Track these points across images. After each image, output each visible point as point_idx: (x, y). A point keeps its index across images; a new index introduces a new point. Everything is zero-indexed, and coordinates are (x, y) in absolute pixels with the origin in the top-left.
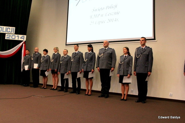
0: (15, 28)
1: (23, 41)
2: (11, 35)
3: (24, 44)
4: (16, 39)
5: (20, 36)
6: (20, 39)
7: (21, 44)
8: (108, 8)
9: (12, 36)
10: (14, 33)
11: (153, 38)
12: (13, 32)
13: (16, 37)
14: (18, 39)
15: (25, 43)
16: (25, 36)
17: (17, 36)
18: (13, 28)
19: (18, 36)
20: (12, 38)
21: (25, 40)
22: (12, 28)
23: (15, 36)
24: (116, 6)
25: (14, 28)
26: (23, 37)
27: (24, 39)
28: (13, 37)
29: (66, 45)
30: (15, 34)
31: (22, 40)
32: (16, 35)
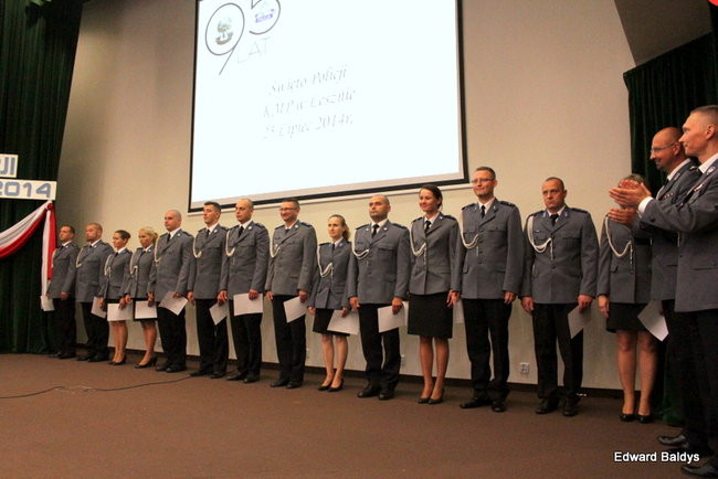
0: (16, 157)
1: (46, 201)
2: (4, 182)
3: (49, 213)
4: (23, 195)
5: (36, 184)
6: (35, 196)
7: (39, 212)
8: (317, 80)
9: (8, 184)
10: (15, 176)
11: (462, 177)
12: (12, 173)
13: (21, 187)
14: (29, 195)
15: (53, 207)
16: (53, 184)
17: (25, 186)
18: (10, 156)
19: (29, 186)
20: (7, 193)
21: (53, 197)
22: (7, 159)
23: (18, 184)
24: (343, 73)
25: (13, 159)
26: (46, 189)
27: (48, 193)
28: (12, 189)
29: (190, 210)
30: (18, 178)
31: (43, 197)
32: (22, 182)
